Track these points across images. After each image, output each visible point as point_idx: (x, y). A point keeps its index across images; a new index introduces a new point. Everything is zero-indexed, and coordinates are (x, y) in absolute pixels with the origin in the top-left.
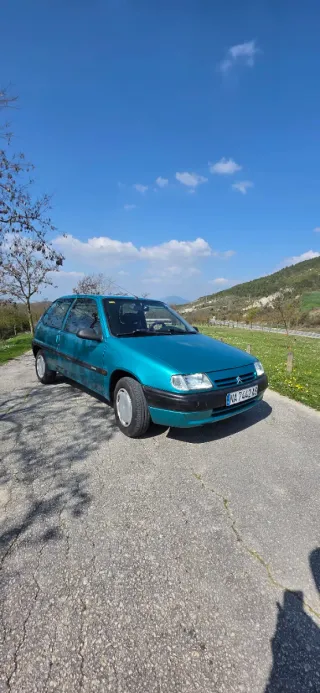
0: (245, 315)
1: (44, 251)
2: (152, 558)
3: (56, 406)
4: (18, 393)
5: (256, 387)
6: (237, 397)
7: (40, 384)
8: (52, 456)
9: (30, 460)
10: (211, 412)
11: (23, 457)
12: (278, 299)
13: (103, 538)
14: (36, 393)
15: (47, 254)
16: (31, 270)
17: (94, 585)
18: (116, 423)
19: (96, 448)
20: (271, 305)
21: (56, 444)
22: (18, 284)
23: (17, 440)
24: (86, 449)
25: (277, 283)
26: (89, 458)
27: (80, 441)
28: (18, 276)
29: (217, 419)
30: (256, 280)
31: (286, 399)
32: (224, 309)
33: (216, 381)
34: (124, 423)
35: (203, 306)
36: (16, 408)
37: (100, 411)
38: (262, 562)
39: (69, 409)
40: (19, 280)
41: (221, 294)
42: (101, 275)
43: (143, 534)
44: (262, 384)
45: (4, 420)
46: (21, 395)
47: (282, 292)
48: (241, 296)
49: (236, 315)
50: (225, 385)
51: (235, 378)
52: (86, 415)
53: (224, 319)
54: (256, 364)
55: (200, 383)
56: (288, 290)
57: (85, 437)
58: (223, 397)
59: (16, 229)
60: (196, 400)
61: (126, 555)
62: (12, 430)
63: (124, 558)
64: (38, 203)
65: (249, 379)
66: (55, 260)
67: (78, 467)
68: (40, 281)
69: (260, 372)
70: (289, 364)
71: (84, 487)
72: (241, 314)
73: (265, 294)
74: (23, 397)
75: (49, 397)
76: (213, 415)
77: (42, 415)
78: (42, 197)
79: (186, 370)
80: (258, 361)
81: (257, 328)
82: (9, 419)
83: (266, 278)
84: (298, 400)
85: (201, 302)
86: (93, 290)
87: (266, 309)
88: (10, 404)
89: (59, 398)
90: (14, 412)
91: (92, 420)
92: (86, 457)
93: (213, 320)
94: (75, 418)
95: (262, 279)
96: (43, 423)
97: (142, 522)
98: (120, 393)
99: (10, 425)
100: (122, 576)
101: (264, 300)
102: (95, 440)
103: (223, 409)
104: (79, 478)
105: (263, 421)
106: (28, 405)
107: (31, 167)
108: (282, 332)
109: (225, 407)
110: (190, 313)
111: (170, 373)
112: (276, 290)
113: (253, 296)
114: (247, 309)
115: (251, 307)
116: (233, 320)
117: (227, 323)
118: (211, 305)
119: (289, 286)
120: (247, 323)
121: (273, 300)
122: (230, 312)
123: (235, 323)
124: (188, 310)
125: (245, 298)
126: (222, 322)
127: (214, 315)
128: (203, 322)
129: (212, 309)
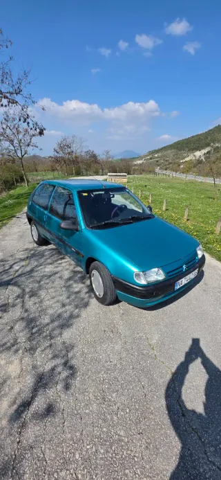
0: (182, 166)
1: (28, 123)
2: (122, 433)
3: (49, 269)
4: (21, 255)
6: (183, 281)
7: (35, 245)
8: (48, 324)
9: (33, 328)
11: (27, 326)
12: (208, 152)
13: (87, 411)
14: (33, 255)
15: (31, 126)
16: (21, 136)
17: (83, 459)
18: (91, 290)
19: (78, 316)
20: (203, 158)
21: (50, 311)
22: (12, 148)
23: (23, 306)
24: (72, 316)
25: (209, 139)
26: (74, 326)
27: (67, 307)
28: (12, 142)
32: (167, 161)
33: (168, 273)
34: (97, 294)
35: (151, 159)
36: (19, 272)
37: (79, 275)
38: (200, 439)
39: (56, 273)
40: (13, 144)
42: (73, 137)
43: (115, 408)
45: (12, 284)
46: (23, 257)
47: (212, 147)
48: (180, 150)
49: (175, 166)
50: (174, 274)
51: (182, 267)
52: (70, 279)
53: (166, 169)
55: (156, 275)
56: (217, 145)
57: (70, 304)
58: (173, 284)
59: (4, 105)
60: (151, 290)
61: (105, 429)
62: (18, 297)
63: (103, 432)
64: (19, 79)
65: (193, 264)
66: (38, 130)
67: (67, 335)
68: (28, 145)
69: (200, 255)
71: (72, 358)
72: (180, 165)
73: (199, 149)
74: (24, 260)
75: (42, 260)
76: (163, 297)
77: (38, 279)
78: (22, 73)
79: (146, 267)
81: (191, 177)
82: (16, 284)
85: (149, 155)
86: (69, 149)
87: (200, 162)
88: (15, 267)
89: (49, 261)
90: (19, 276)
91: (75, 285)
92: (72, 325)
93: (157, 170)
94: (62, 283)
96: (40, 288)
97: (114, 395)
98: (94, 272)
99: (17, 290)
100: (102, 451)
101: (198, 154)
102: (77, 307)
104: (69, 348)
106: (28, 269)
107: (9, 44)
108: (210, 180)
109: (173, 291)
110: (141, 165)
112: (208, 145)
113: (189, 150)
114: (184, 161)
115: (187, 159)
116: (173, 170)
117: (168, 172)
118: (156, 158)
119: (219, 142)
120: (183, 173)
121: (205, 154)
122: (171, 163)
123: (174, 173)
124: (139, 162)
125: (182, 152)
126: (164, 172)
127: (158, 165)
128: (150, 172)
129: (157, 161)
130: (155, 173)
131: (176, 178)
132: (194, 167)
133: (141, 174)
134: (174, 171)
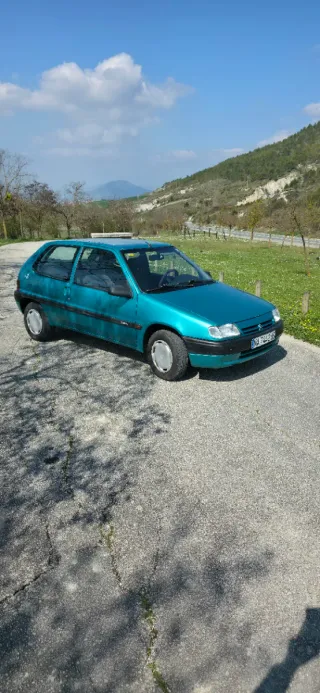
0: (241, 215)
5: (273, 333)
6: (260, 341)
10: (239, 354)
12: (294, 183)
18: (154, 371)
20: (283, 196)
25: (293, 154)
29: (244, 360)
30: (258, 150)
31: (300, 343)
32: (207, 203)
33: (243, 329)
34: (161, 370)
35: (172, 199)
41: (200, 177)
44: (279, 329)
47: (300, 171)
48: (234, 180)
49: (226, 215)
50: (249, 332)
51: (257, 326)
53: (208, 222)
54: (274, 312)
55: (230, 331)
56: (310, 167)
58: (249, 342)
60: (227, 346)
65: (269, 325)
69: (277, 319)
70: (305, 305)
72: (235, 213)
73: (274, 176)
76: (241, 357)
79: (219, 322)
80: (275, 308)
81: (261, 237)
83: (275, 146)
84: (311, 342)
85: (167, 191)
87: (276, 204)
93: (189, 222)
95: (267, 147)
98: (156, 344)
101: (273, 187)
103: (248, 352)
105: (279, 363)
108: (296, 242)
109: (251, 350)
111: (206, 325)
112: (291, 168)
113: (253, 180)
114: (244, 202)
115: (251, 199)
116: (222, 223)
117: (213, 228)
118: (184, 197)
119: (313, 160)
120: (245, 228)
121: (287, 186)
122: (217, 208)
123: (226, 229)
124: (146, 207)
125: (240, 183)
126: (205, 228)
127: (190, 215)
128: (174, 229)
129: (187, 205)
130: (187, 231)
131: (232, 241)
132: (267, 216)
133: (155, 233)
134: (225, 224)
